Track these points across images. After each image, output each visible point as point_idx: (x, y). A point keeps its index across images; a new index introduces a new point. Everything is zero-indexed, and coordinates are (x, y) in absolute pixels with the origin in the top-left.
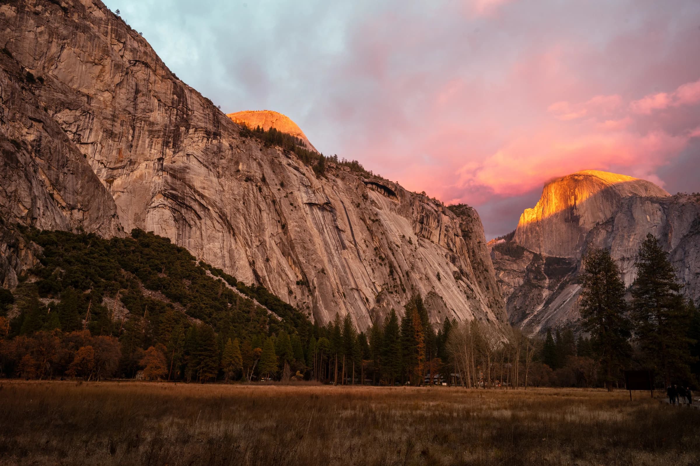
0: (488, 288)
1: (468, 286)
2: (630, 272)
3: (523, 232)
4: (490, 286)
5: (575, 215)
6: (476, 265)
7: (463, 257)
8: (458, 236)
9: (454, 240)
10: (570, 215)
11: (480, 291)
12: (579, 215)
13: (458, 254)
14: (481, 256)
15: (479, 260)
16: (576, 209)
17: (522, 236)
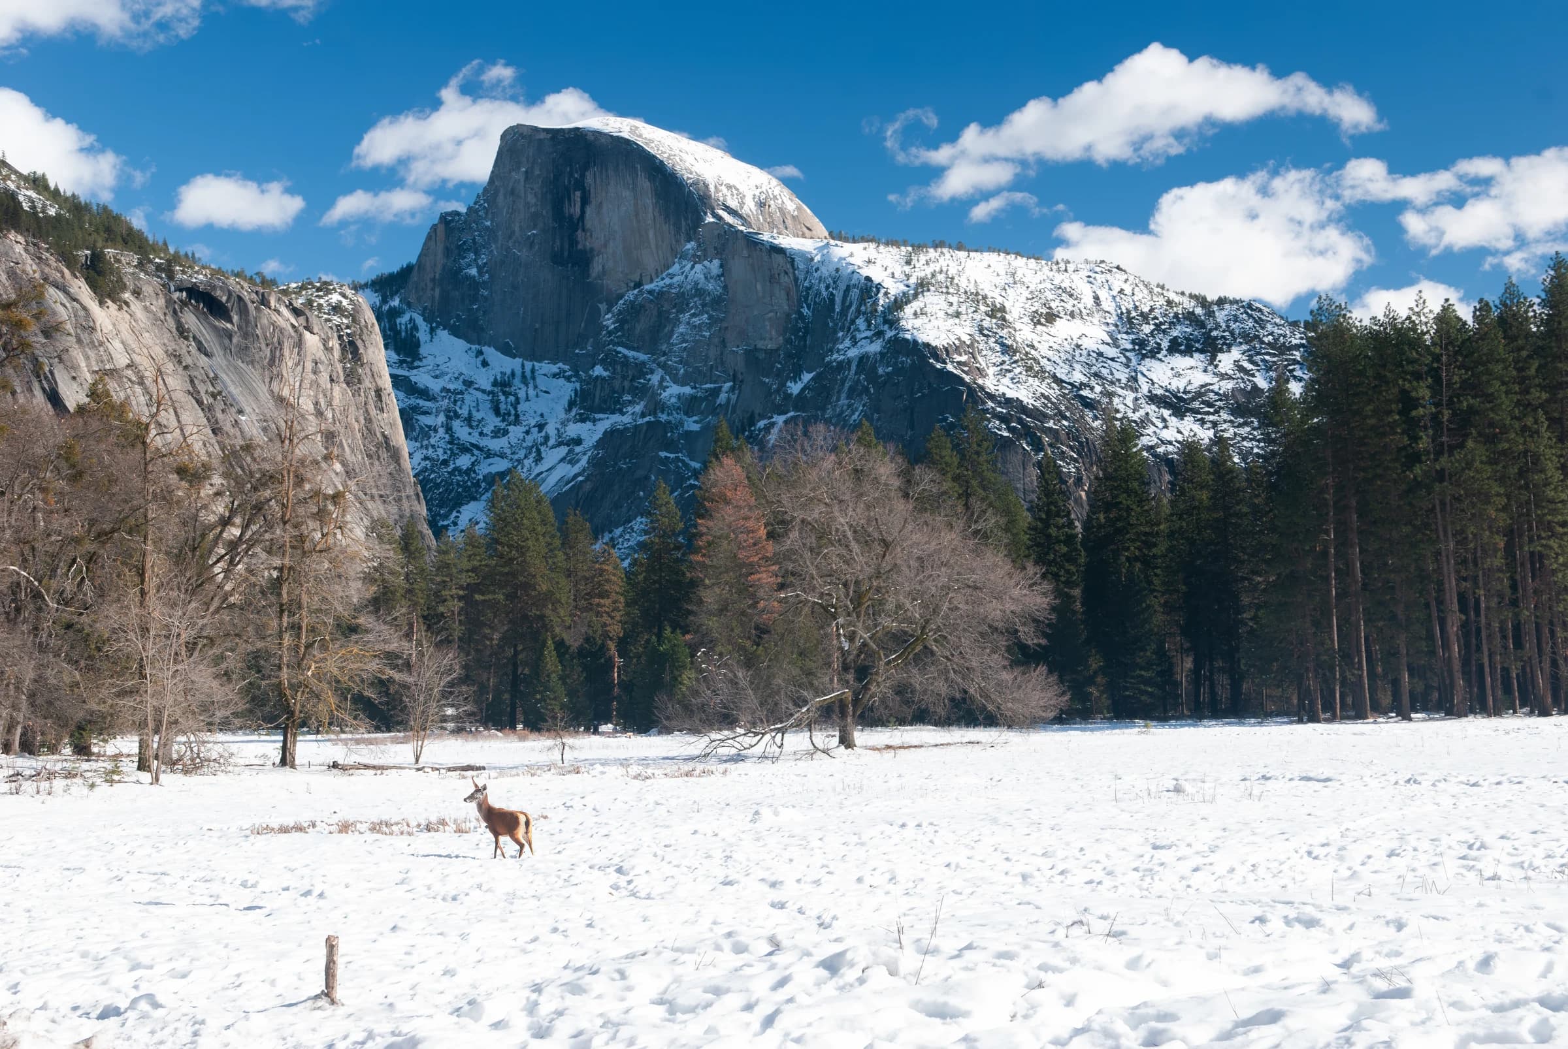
3: (433, 280)
5: (580, 247)
10: (566, 246)
12: (592, 250)
16: (584, 230)
17: (429, 293)
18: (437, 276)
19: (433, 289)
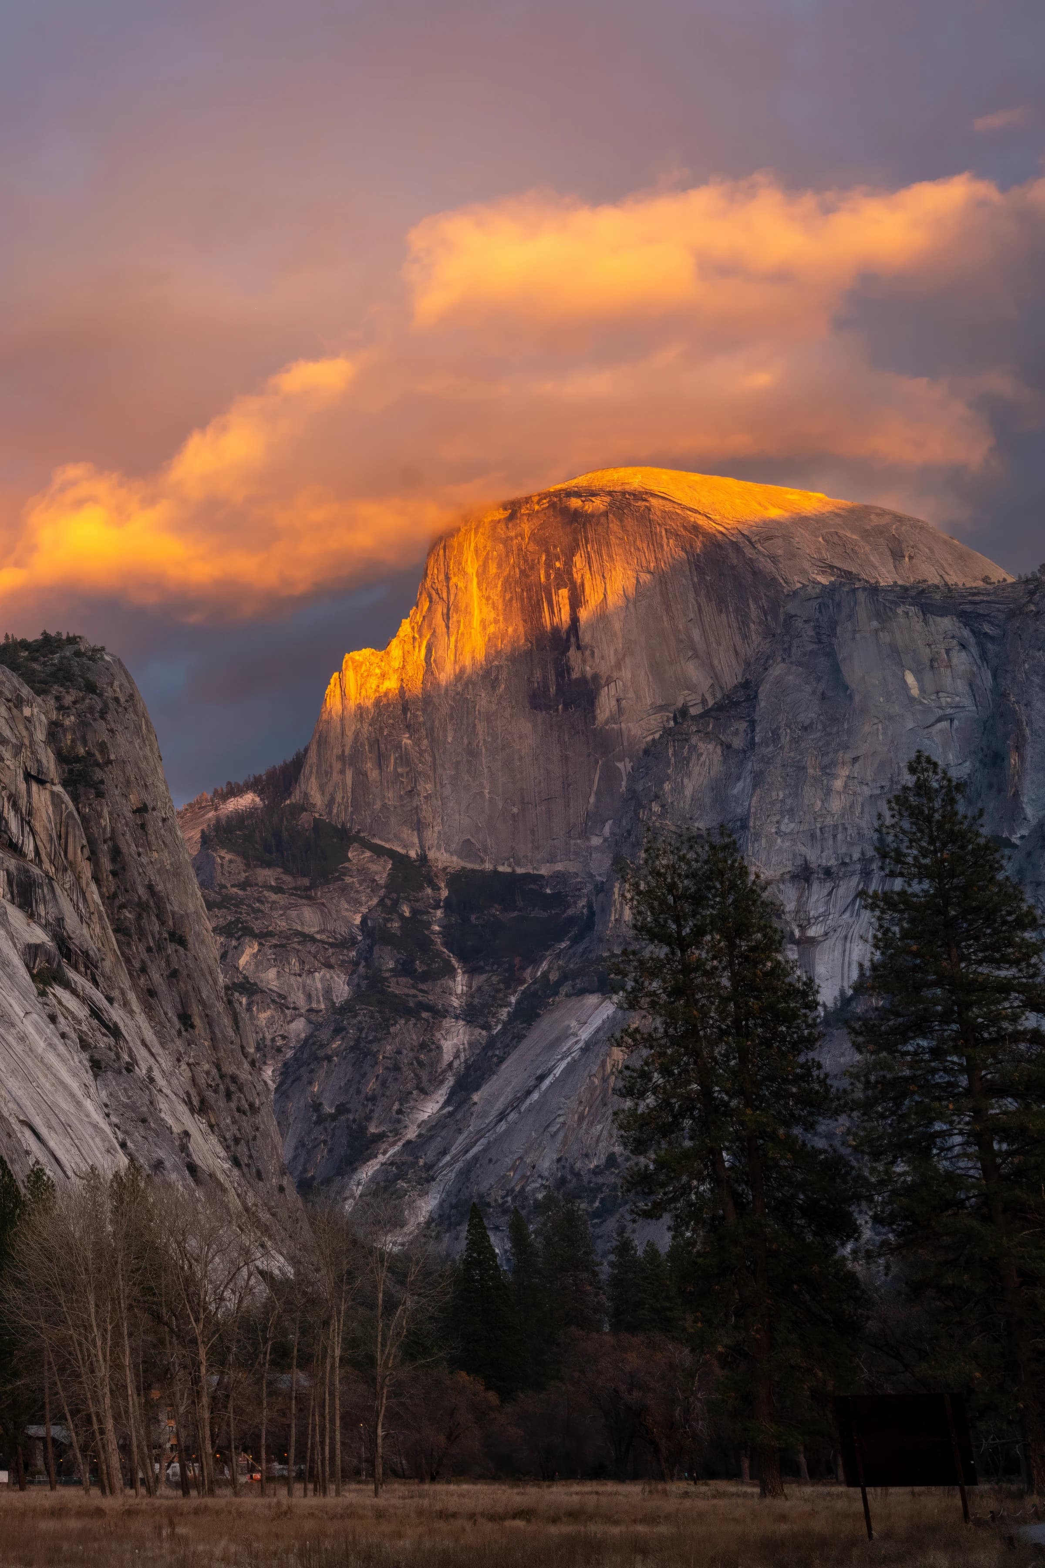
0: (185, 1019)
1: (96, 1013)
2: (840, 933)
3: (341, 757)
4: (195, 1010)
5: (575, 675)
6: (127, 914)
7: (69, 877)
8: (41, 782)
9: (23, 803)
10: (552, 677)
11: (149, 1035)
12: (596, 677)
13: (47, 865)
14: (151, 871)
15: (141, 891)
16: (579, 648)
17: (336, 777)
18: (347, 752)
19: (342, 772)
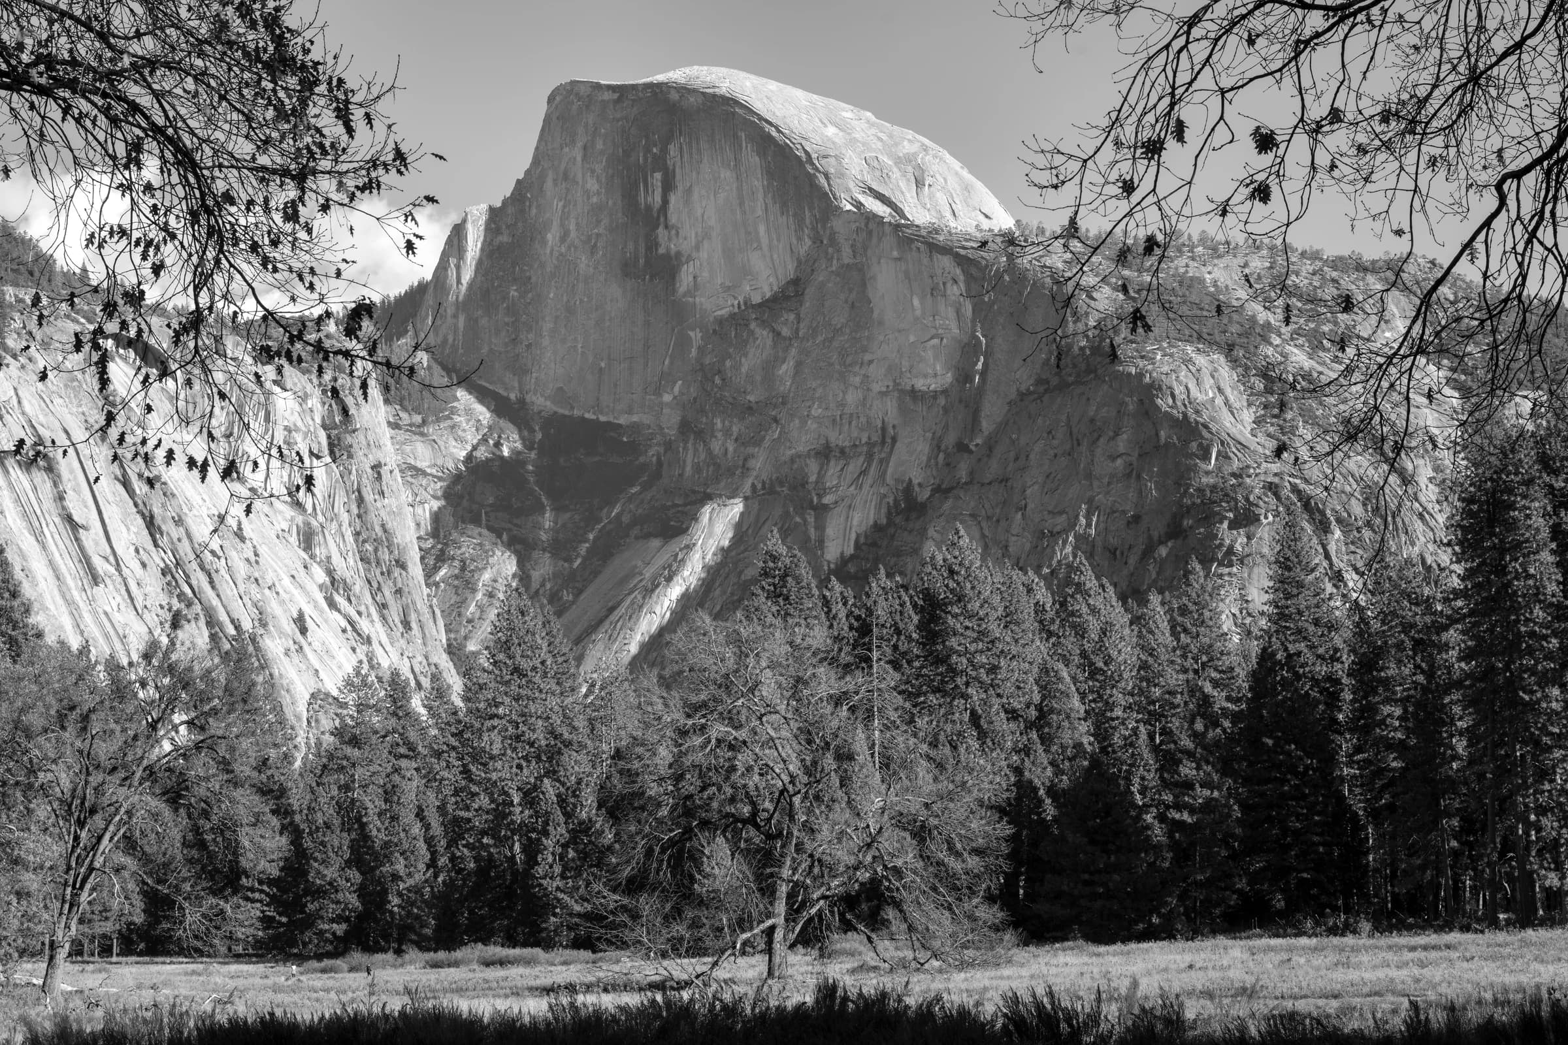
0: (406, 624)
1: (352, 625)
4: (413, 617)
6: (369, 546)
7: (334, 525)
8: (318, 457)
11: (385, 639)
13: (320, 518)
14: (383, 513)
15: (378, 529)
16: (666, 227)
